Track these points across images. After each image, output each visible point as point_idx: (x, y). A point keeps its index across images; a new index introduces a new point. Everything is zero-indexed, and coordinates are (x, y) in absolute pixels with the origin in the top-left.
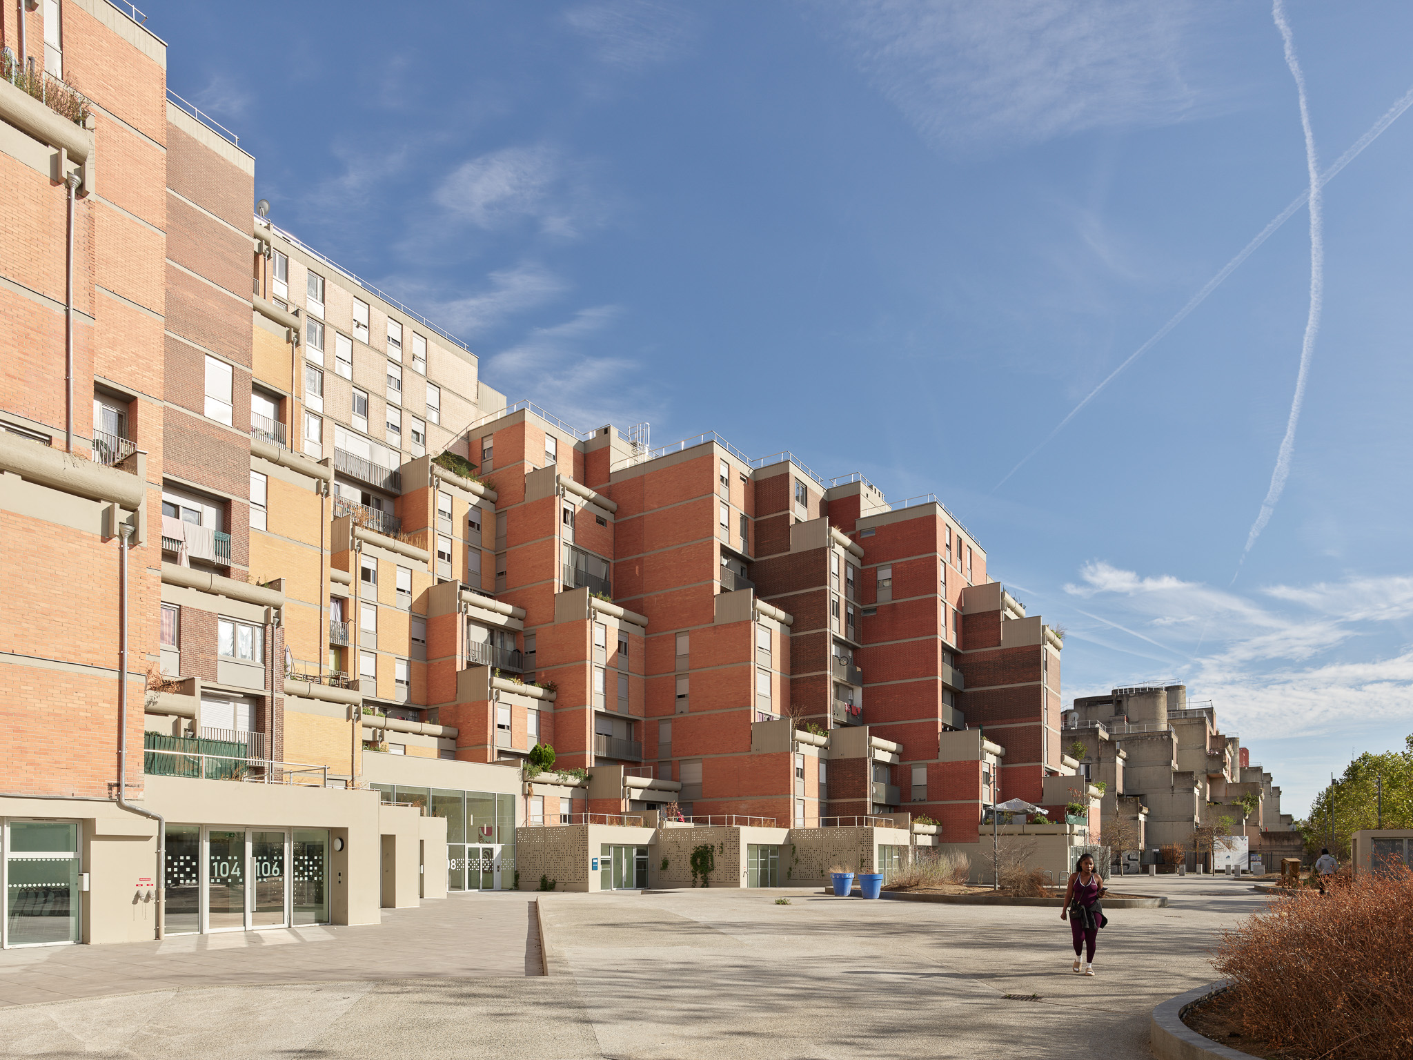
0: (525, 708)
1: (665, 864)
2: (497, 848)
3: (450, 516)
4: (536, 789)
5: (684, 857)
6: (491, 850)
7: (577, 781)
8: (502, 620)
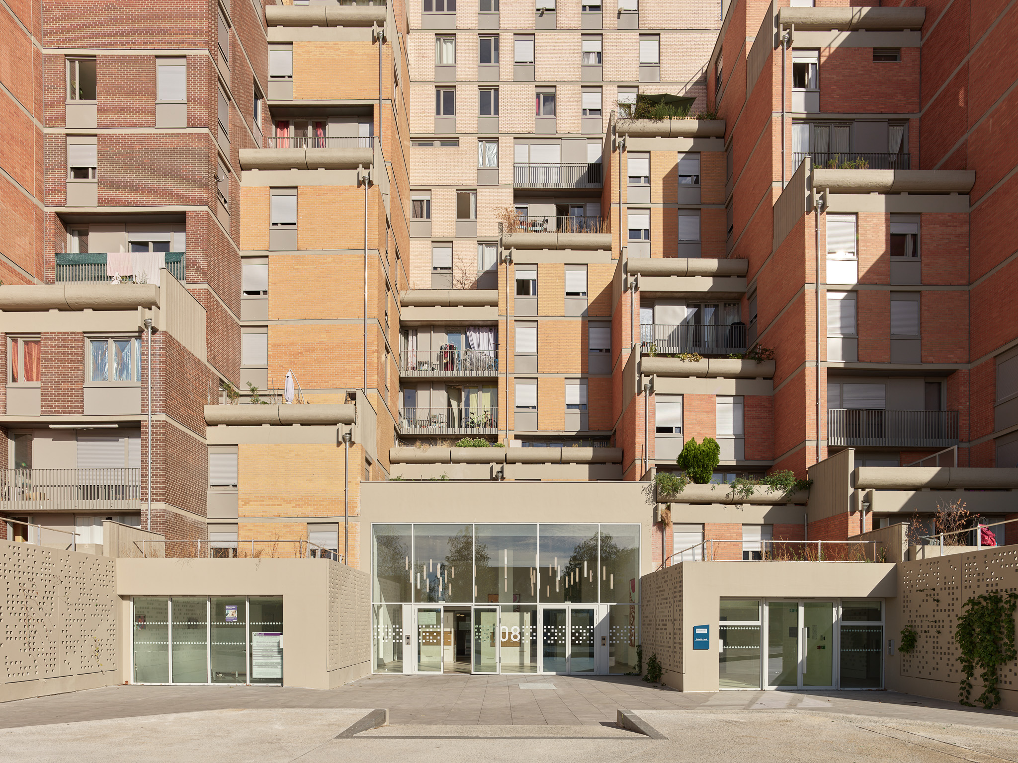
0: (710, 396)
1: (910, 641)
2: (601, 611)
3: (648, 179)
4: (678, 512)
5: (947, 624)
6: (591, 613)
7: (778, 494)
8: (704, 285)
